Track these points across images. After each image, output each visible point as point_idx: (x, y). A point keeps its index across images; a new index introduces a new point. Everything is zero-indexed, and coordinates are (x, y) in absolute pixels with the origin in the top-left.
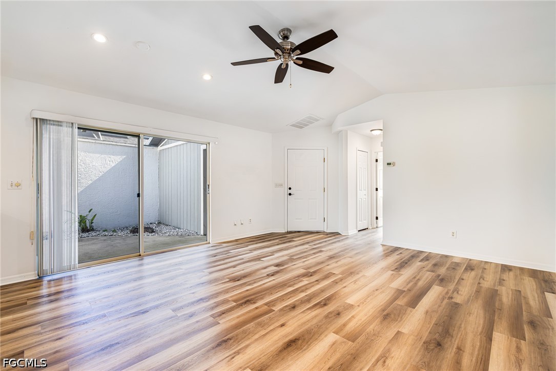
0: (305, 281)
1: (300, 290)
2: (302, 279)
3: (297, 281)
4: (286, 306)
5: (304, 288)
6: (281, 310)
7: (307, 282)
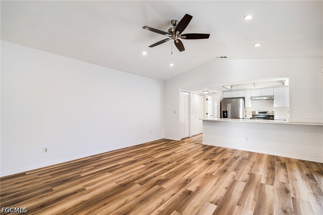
0: (163, 176)
1: (166, 170)
2: (165, 178)
3: (168, 176)
4: (171, 163)
5: (164, 171)
6: (173, 162)
7: (162, 175)
